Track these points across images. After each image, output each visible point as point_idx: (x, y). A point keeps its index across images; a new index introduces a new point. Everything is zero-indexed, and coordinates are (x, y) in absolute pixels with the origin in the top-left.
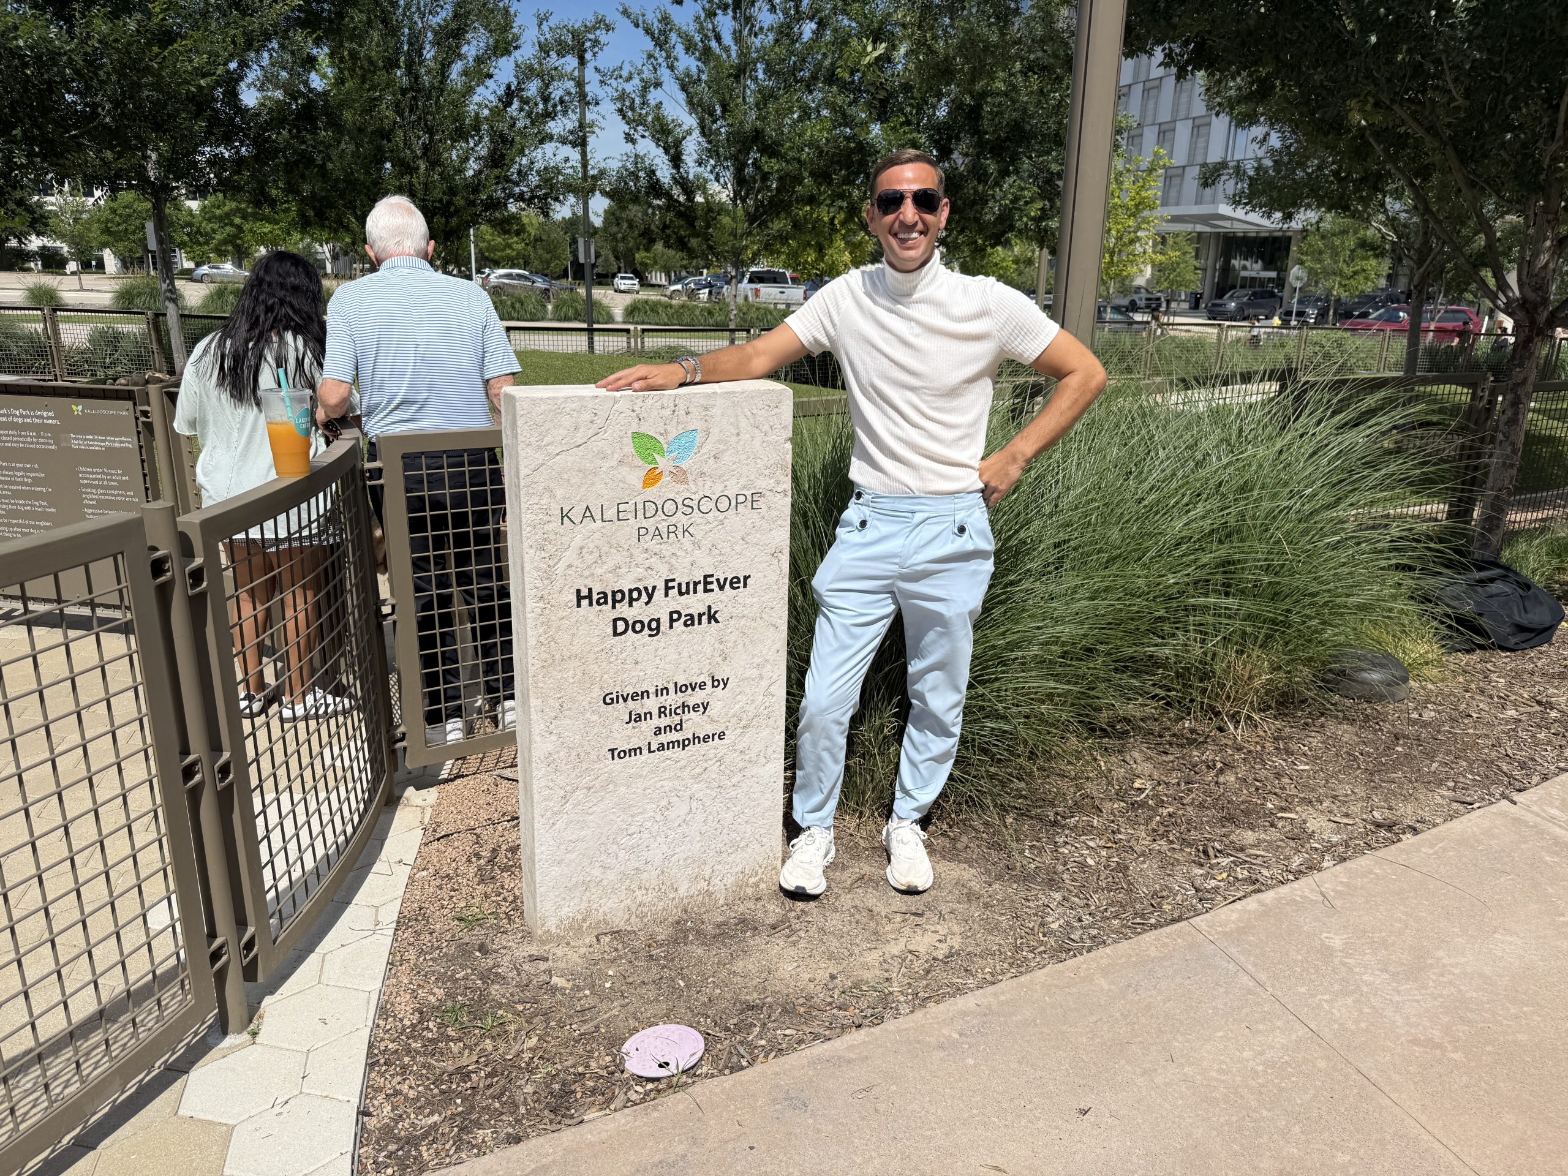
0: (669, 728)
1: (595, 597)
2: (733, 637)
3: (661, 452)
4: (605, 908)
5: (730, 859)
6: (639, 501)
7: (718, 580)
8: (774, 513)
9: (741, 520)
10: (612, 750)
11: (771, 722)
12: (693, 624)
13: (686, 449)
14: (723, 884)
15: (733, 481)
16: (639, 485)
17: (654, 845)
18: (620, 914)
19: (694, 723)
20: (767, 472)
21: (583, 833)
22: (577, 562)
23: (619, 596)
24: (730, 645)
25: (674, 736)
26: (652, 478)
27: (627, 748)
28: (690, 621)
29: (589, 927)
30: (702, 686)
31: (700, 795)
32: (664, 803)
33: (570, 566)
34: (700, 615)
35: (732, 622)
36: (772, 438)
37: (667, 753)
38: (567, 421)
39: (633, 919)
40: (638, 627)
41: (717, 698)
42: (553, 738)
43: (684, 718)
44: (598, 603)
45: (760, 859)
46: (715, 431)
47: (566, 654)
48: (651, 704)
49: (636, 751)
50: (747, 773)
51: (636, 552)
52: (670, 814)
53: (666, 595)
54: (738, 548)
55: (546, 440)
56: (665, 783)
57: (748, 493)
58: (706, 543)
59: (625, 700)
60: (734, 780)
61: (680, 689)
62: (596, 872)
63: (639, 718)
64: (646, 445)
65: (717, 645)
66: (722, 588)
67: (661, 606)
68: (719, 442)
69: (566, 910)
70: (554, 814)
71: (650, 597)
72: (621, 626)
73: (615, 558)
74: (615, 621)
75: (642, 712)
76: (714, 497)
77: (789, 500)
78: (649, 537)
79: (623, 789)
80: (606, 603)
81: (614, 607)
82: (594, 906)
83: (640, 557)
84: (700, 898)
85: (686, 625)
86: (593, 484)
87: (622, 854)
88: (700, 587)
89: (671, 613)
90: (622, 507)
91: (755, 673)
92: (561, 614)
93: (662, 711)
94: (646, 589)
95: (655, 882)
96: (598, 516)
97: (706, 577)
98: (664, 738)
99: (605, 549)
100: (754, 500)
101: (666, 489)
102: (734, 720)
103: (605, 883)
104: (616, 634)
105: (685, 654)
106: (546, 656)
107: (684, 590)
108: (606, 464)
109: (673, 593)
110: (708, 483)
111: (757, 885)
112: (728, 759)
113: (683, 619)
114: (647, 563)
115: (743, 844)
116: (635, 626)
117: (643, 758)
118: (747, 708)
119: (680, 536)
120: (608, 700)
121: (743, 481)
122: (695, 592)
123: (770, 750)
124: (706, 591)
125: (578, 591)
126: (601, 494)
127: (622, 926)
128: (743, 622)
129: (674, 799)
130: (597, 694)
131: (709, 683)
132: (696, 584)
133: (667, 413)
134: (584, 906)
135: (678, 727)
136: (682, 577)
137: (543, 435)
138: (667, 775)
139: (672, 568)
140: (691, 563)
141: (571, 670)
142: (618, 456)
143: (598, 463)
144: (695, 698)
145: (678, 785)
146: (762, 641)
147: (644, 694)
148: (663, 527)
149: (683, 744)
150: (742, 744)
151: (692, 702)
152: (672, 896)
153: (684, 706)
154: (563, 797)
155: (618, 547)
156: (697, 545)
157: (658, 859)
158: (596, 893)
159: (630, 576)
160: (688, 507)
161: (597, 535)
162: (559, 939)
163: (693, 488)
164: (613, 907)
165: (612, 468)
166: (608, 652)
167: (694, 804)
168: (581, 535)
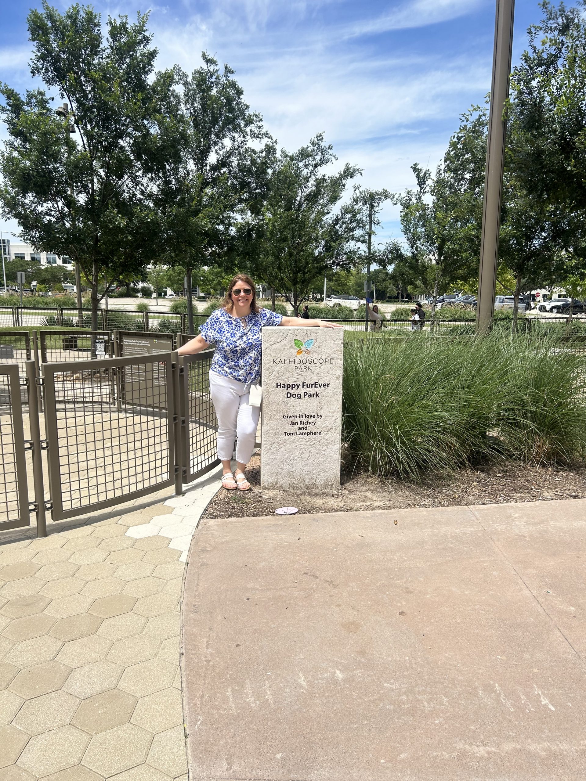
0: (303, 428)
1: (282, 386)
2: (324, 402)
3: (302, 345)
4: (282, 482)
5: (322, 475)
6: (295, 358)
7: (319, 384)
8: (337, 365)
9: (327, 366)
10: (286, 433)
11: (336, 431)
13: (310, 344)
14: (320, 482)
15: (324, 355)
16: (295, 354)
17: (298, 465)
18: (287, 485)
19: (311, 428)
20: (335, 352)
21: (276, 457)
22: (277, 375)
23: (289, 386)
24: (323, 404)
25: (305, 431)
26: (299, 352)
27: (290, 432)
28: (310, 396)
29: (277, 487)
31: (313, 451)
32: (301, 452)
33: (275, 376)
34: (313, 394)
35: (323, 397)
36: (337, 342)
37: (302, 436)
38: (275, 335)
40: (294, 396)
41: (319, 421)
42: (268, 426)
43: (308, 426)
44: (283, 388)
45: (333, 477)
46: (319, 340)
47: (273, 401)
48: (298, 420)
49: (292, 434)
50: (328, 447)
51: (294, 373)
52: (303, 456)
53: (303, 387)
54: (325, 375)
56: (301, 446)
57: (329, 358)
58: (315, 372)
59: (290, 418)
60: (324, 449)
61: (307, 416)
62: (280, 470)
63: (294, 424)
64: (298, 343)
65: (318, 404)
66: (320, 387)
67: (302, 391)
68: (320, 343)
69: (270, 480)
70: (268, 449)
71: (298, 387)
72: (289, 395)
73: (288, 375)
74: (287, 393)
75: (295, 422)
76: (318, 359)
77: (342, 361)
78: (298, 369)
79: (288, 445)
80: (285, 388)
81: (287, 389)
82: (279, 481)
83: (295, 375)
84: (313, 485)
86: (282, 353)
87: (288, 466)
88: (314, 386)
89: (304, 393)
90: (290, 360)
91: (331, 414)
92: (272, 390)
93: (301, 423)
94: (297, 385)
95: (298, 477)
96: (283, 362)
97: (315, 383)
98: (302, 431)
99: (285, 372)
100: (331, 361)
102: (324, 429)
103: (282, 474)
104: (287, 397)
105: (308, 406)
106: (267, 401)
107: (308, 386)
108: (286, 348)
109: (305, 387)
110: (316, 355)
111: (331, 485)
112: (322, 441)
113: (308, 395)
114: (298, 377)
115: (327, 470)
116: (293, 395)
117: (295, 436)
118: (328, 425)
119: (307, 370)
120: (285, 417)
121: (327, 355)
122: (312, 387)
123: (336, 441)
125: (277, 383)
126: (284, 356)
128: (327, 398)
129: (304, 451)
130: (281, 414)
131: (316, 416)
132: (312, 385)
133: (304, 334)
134: (276, 480)
135: (306, 428)
136: (308, 382)
137: (269, 339)
138: (302, 443)
139: (305, 379)
140: (311, 378)
141: (274, 406)
142: (290, 346)
143: (284, 347)
144: (311, 420)
145: (306, 447)
146: (333, 405)
147: (296, 416)
148: (302, 367)
149: (308, 434)
150: (326, 437)
151: (310, 421)
152: (303, 483)
153: (308, 422)
154: (271, 444)
155: (289, 371)
156: (313, 373)
157: (299, 470)
158: (280, 477)
159: (292, 381)
160: (310, 361)
161: (283, 368)
162: (268, 489)
163: (312, 356)
164: (285, 482)
165: (288, 349)
166: (285, 402)
167: (311, 454)
168: (278, 367)
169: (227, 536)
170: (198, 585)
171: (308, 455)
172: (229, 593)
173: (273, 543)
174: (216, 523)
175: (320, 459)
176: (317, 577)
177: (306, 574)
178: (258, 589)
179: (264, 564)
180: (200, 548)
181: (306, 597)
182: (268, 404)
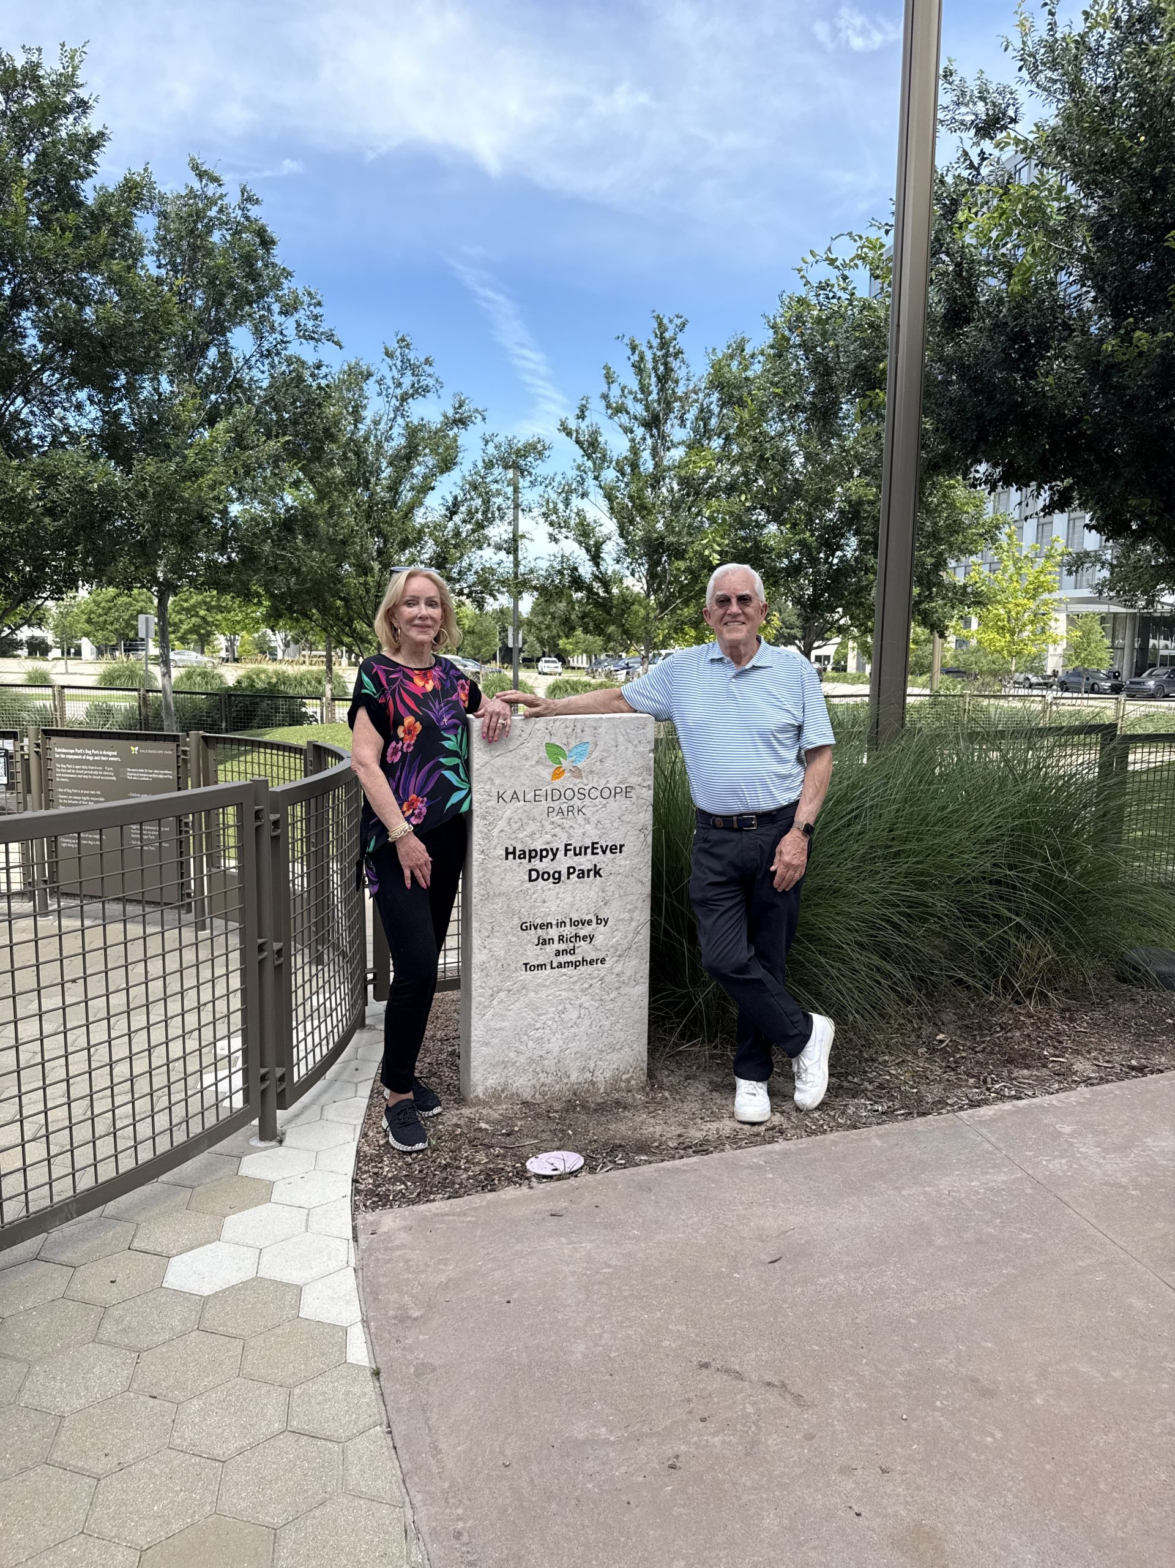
0: (565, 952)
1: (518, 853)
2: (612, 888)
3: (565, 757)
4: (517, 1084)
5: (609, 1058)
6: (549, 788)
7: (601, 847)
8: (641, 801)
9: (617, 805)
10: (526, 964)
11: (639, 954)
12: (583, 877)
13: (581, 755)
14: (603, 1075)
15: (612, 778)
16: (549, 778)
17: (553, 1040)
18: (528, 1090)
19: (584, 949)
20: (637, 772)
21: (504, 1024)
22: (507, 829)
23: (533, 854)
24: (610, 894)
25: (569, 958)
26: (557, 774)
27: (536, 963)
28: (582, 874)
29: (506, 1097)
30: (589, 922)
31: (586, 1005)
32: (560, 1008)
33: (502, 831)
34: (589, 871)
35: (611, 877)
36: (641, 749)
37: (563, 970)
39: (537, 1095)
40: (546, 876)
42: (486, 951)
43: (577, 945)
44: (520, 858)
45: (631, 1061)
46: (601, 743)
47: (497, 892)
48: (554, 933)
49: (541, 966)
50: (622, 991)
51: (546, 823)
52: (565, 1017)
53: (566, 855)
54: (615, 824)
56: (562, 993)
57: (623, 786)
58: (593, 819)
59: (536, 928)
60: (612, 996)
61: (575, 923)
62: (512, 1055)
63: (544, 942)
64: (555, 752)
65: (600, 893)
66: (604, 852)
67: (562, 863)
68: (603, 751)
69: (490, 1081)
70: (485, 1007)
71: (555, 855)
72: (534, 875)
73: (532, 827)
74: (530, 871)
75: (547, 938)
76: (600, 788)
77: (651, 792)
78: (555, 814)
79: (532, 994)
80: (524, 857)
81: (530, 861)
82: (510, 1081)
83: (548, 827)
84: (586, 1085)
85: (579, 877)
86: (519, 776)
87: (530, 1043)
88: (589, 851)
89: (569, 868)
90: (537, 792)
91: (626, 915)
92: (494, 863)
93: (561, 939)
94: (552, 849)
95: (553, 1069)
96: (521, 798)
97: (593, 844)
98: (562, 959)
99: (525, 820)
100: (627, 791)
101: (566, 782)
102: (612, 950)
103: (518, 1064)
104: (530, 880)
105: (578, 898)
106: (484, 892)
107: (578, 852)
108: (528, 764)
109: (570, 853)
110: (596, 779)
111: (628, 1081)
112: (607, 979)
113: (577, 873)
114: (553, 832)
115: (618, 1047)
116: (543, 876)
117: (547, 972)
118: (622, 941)
119: (576, 814)
120: (524, 927)
121: (620, 778)
122: (586, 854)
123: (638, 976)
124: (593, 853)
125: (507, 849)
126: (523, 783)
127: (529, 1099)
128: (619, 877)
129: (568, 1006)
130: (516, 922)
131: (594, 921)
132: (586, 848)
133: (569, 730)
134: (503, 1080)
136: (576, 843)
138: (563, 986)
139: (570, 836)
140: (583, 833)
141: (499, 904)
142: (536, 758)
143: (524, 762)
144: (584, 931)
145: (571, 995)
146: (632, 893)
147: (549, 925)
148: (564, 807)
149: (576, 965)
150: (618, 969)
151: (582, 933)
152: (565, 1081)
153: (576, 936)
154: (492, 995)
155: (534, 819)
156: (588, 821)
157: (556, 1050)
158: (511, 1071)
159: (541, 841)
160: (582, 794)
161: (520, 811)
162: (485, 1104)
163: (585, 781)
164: (523, 1084)
165: (532, 766)
166: (525, 892)
167: (582, 1011)
168: (510, 810)
169: (445, 1262)
170: (436, 1450)
171: (576, 1014)
172: (535, 1468)
173: (573, 1273)
174: (400, 1223)
175: (604, 1022)
176: (739, 1376)
177: (706, 1366)
178: (606, 1442)
179: (581, 1347)
180: (391, 1313)
181: (747, 1454)
182: (487, 898)
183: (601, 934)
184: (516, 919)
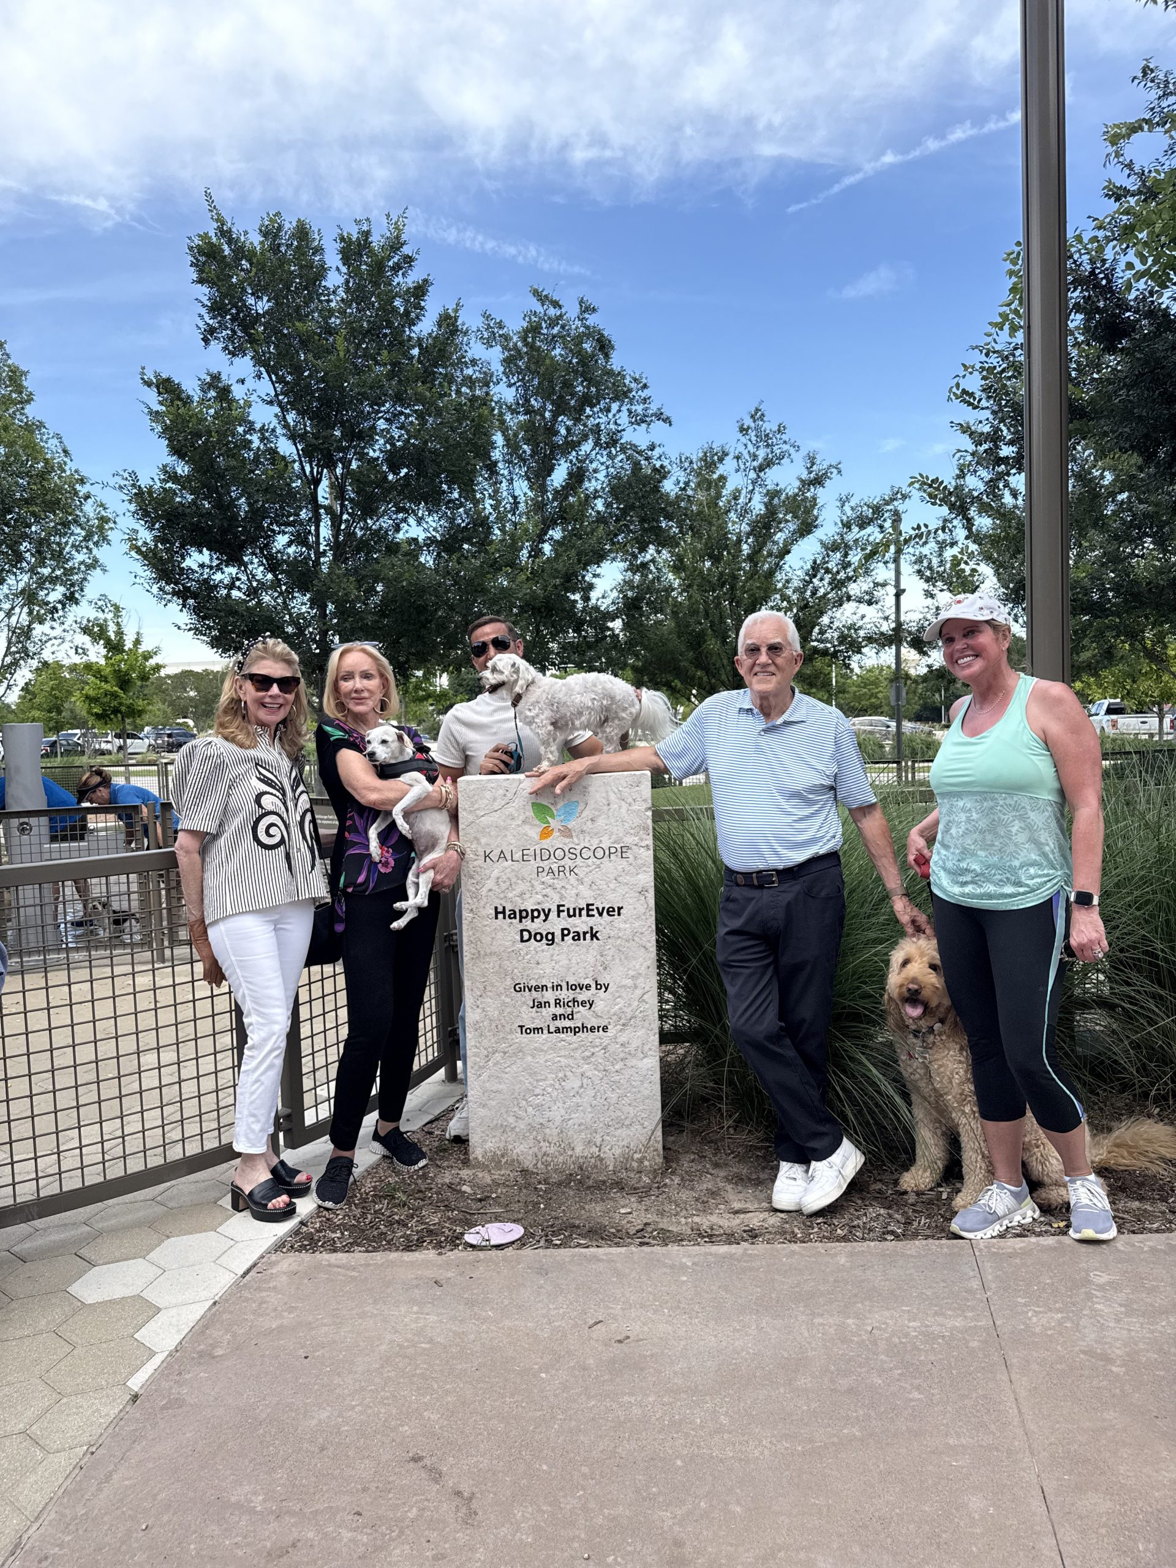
0: (562, 1017)
1: (508, 913)
2: (611, 953)
3: (553, 816)
4: (518, 1150)
5: (617, 1133)
6: (538, 848)
7: (598, 909)
8: (640, 862)
9: (614, 866)
10: (521, 1027)
11: (646, 1024)
12: (579, 939)
13: (571, 814)
14: (611, 1152)
15: (606, 837)
16: (537, 837)
17: (555, 1108)
18: (530, 1158)
19: (582, 1015)
20: (632, 831)
21: (501, 1087)
22: (495, 888)
23: (524, 914)
24: (609, 958)
25: (567, 1023)
26: (546, 833)
27: (532, 1026)
28: (577, 937)
29: (506, 1162)
31: (589, 1074)
32: (561, 1075)
33: (490, 890)
34: (585, 933)
35: (610, 941)
36: (635, 807)
37: (562, 1036)
38: (488, 795)
39: (539, 1164)
40: (538, 937)
41: (600, 998)
42: (479, 1010)
43: (575, 1010)
44: (510, 918)
45: (643, 1139)
46: (591, 802)
47: (488, 951)
48: (549, 996)
49: (538, 1030)
50: (629, 1064)
51: (536, 883)
52: (567, 1085)
53: (559, 916)
54: (612, 886)
55: (476, 806)
56: (562, 1059)
57: (618, 846)
58: (587, 881)
59: (530, 990)
60: (617, 1067)
61: (572, 987)
62: (511, 1120)
63: (540, 1005)
64: (543, 811)
65: (599, 957)
66: (601, 914)
67: (556, 924)
68: (595, 809)
69: (489, 1144)
70: (480, 1067)
71: (547, 916)
72: (526, 935)
73: (522, 887)
74: (522, 931)
75: (543, 1001)
76: (593, 848)
77: (651, 852)
78: (545, 874)
79: (530, 1058)
80: (515, 917)
81: (521, 921)
82: (510, 1147)
83: (539, 887)
84: (593, 1160)
85: (573, 938)
86: (506, 836)
87: (530, 1109)
88: (584, 912)
89: (563, 930)
90: (525, 852)
91: (629, 982)
92: (484, 922)
93: (558, 1002)
94: (544, 910)
95: (556, 1139)
96: (509, 858)
97: (588, 905)
98: (561, 1024)
99: (514, 880)
100: (623, 851)
101: (556, 841)
102: (615, 1018)
103: (517, 1130)
104: (522, 941)
105: (574, 961)
106: (473, 951)
107: (571, 913)
108: (515, 823)
109: (564, 914)
110: (587, 838)
111: (641, 1161)
112: (612, 1048)
113: (571, 935)
114: (544, 892)
115: (627, 1122)
116: (537, 936)
117: (544, 1037)
118: (625, 1009)
119: (568, 874)
120: (518, 989)
121: (614, 837)
122: (580, 915)
123: (646, 1048)
124: (588, 915)
125: (496, 908)
126: (511, 843)
127: (530, 1167)
128: (619, 942)
129: (569, 1074)
130: (509, 982)
131: (594, 986)
132: (581, 910)
134: (502, 1145)
135: (571, 1016)
136: (570, 904)
137: (473, 804)
138: (563, 1053)
139: (562, 897)
140: (576, 894)
141: (491, 964)
142: (522, 818)
143: (509, 822)
144: (583, 996)
145: (571, 1062)
146: (635, 959)
147: (544, 987)
148: (555, 867)
149: (575, 1031)
150: (622, 1039)
151: (580, 998)
152: (570, 1153)
153: (574, 1001)
154: (487, 1056)
155: (523, 879)
156: (581, 882)
157: (558, 1120)
158: (511, 1137)
159: (532, 901)
160: (573, 854)
161: (508, 870)
162: (484, 1167)
163: (575, 840)
164: (524, 1151)
165: (518, 826)
166: (517, 953)
167: (585, 1081)
168: (496, 870)
169: (292, 1310)
170: (108, 1478)
171: (577, 1083)
173: (391, 1342)
175: (609, 1094)
176: (438, 1477)
177: (418, 1460)
179: (325, 1415)
180: (202, 1347)
182: (477, 956)
183: (602, 1001)
184: (509, 979)
